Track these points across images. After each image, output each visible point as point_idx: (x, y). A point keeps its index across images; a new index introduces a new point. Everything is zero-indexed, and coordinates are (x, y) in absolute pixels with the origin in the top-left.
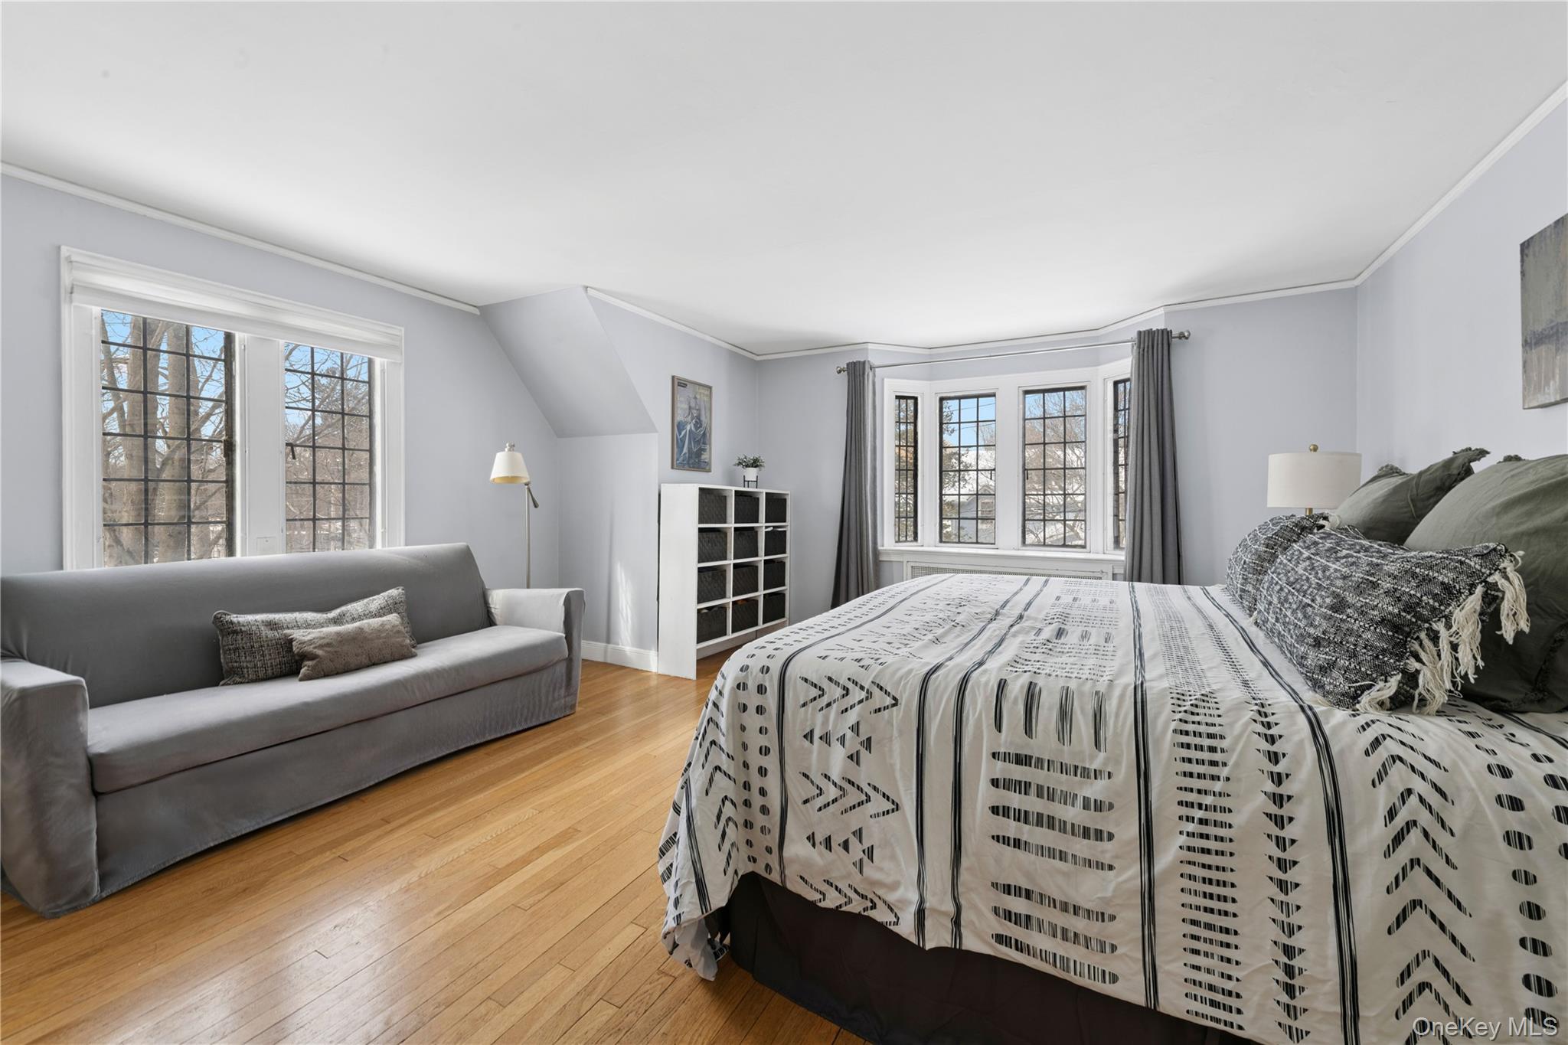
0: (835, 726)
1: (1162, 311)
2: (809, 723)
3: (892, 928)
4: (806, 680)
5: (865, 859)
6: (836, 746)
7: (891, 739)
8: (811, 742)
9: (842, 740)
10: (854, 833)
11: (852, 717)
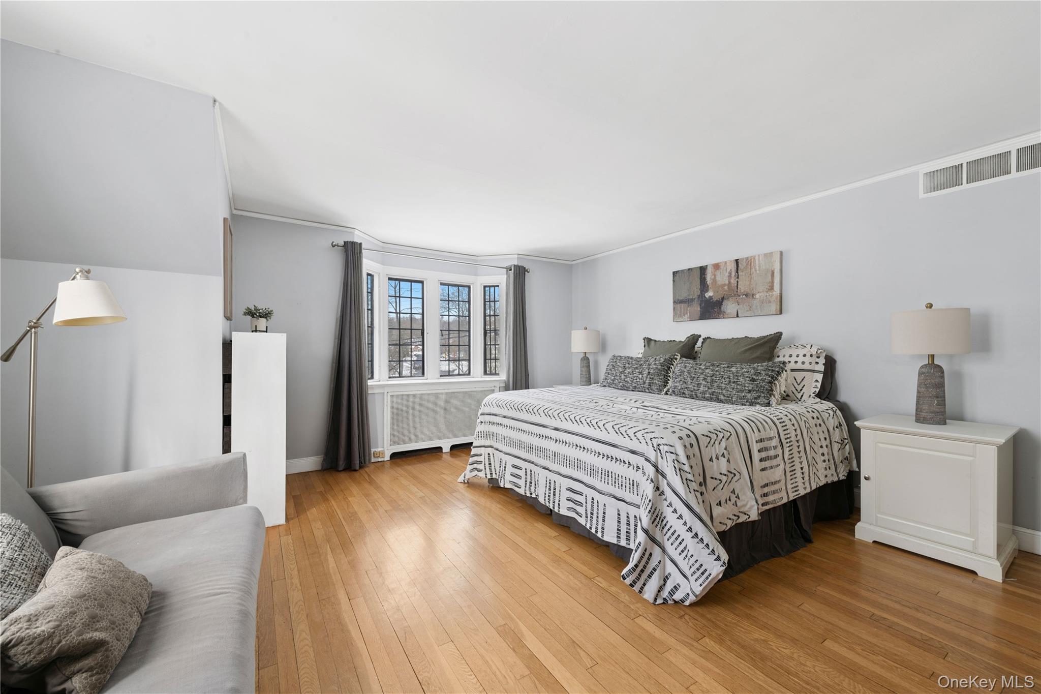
0: (719, 451)
1: (516, 256)
2: (710, 454)
3: (748, 520)
4: (703, 435)
5: (737, 499)
6: (721, 459)
7: (734, 448)
8: (713, 462)
9: (723, 455)
10: (732, 492)
11: (723, 444)
